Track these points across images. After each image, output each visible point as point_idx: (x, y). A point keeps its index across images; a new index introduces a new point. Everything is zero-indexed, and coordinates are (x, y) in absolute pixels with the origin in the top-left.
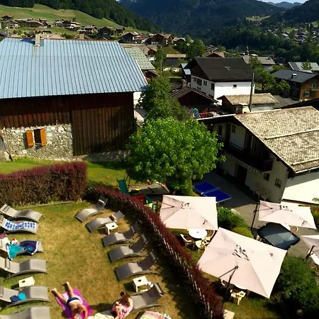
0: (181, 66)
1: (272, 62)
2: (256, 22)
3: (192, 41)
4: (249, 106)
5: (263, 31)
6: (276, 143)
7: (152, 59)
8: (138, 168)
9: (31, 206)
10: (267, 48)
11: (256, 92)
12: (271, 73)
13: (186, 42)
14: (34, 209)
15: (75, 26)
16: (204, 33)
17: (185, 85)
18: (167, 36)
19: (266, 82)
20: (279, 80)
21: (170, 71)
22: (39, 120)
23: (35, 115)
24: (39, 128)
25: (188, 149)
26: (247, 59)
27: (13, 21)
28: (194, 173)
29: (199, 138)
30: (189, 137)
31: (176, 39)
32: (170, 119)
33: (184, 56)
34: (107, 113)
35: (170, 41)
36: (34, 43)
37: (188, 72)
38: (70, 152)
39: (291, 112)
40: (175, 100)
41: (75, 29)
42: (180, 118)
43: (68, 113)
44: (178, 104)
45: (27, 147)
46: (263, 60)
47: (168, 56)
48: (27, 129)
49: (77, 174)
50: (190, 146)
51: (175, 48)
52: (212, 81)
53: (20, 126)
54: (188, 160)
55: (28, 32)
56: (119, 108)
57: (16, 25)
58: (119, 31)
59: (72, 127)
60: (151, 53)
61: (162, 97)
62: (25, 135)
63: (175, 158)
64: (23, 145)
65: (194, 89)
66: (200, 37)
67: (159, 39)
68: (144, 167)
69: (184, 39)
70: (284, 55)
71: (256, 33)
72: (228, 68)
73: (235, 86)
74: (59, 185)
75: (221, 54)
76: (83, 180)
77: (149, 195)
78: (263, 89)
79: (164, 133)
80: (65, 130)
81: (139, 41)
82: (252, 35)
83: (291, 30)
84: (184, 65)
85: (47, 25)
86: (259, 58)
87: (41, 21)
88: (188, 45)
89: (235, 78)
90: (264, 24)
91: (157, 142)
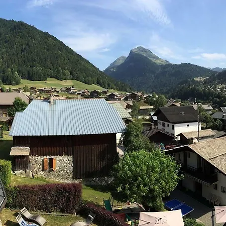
0: (150, 115)
1: (211, 108)
2: (200, 81)
3: (157, 96)
4: (198, 138)
5: (205, 87)
6: (217, 160)
7: (130, 111)
8: (119, 189)
9: (40, 213)
10: (208, 99)
11: (202, 128)
12: (211, 115)
13: (153, 97)
14: (42, 215)
15: (74, 91)
16: (165, 91)
17: (153, 127)
18: (139, 94)
19: (208, 122)
20: (215, 120)
21: (143, 118)
22: (53, 152)
23: (50, 148)
24: (52, 157)
25: (156, 172)
26: (195, 107)
27: (36, 90)
28: (163, 192)
29: (164, 163)
30: (156, 163)
31: (145, 96)
32: (142, 151)
33: (152, 107)
34: (97, 149)
35: (141, 97)
36: (50, 102)
37: (155, 118)
38: (71, 176)
39: (223, 139)
40: (146, 138)
41: (74, 93)
42: (150, 150)
43: (71, 148)
44: (149, 141)
45: (43, 170)
46: (206, 107)
47: (141, 108)
48: (45, 157)
49: (75, 193)
50: (158, 170)
51: (145, 102)
52: (172, 123)
53: (41, 155)
54: (157, 181)
55: (45, 96)
56: (106, 145)
57: (38, 92)
58: (105, 92)
59: (73, 158)
60: (128, 106)
61: (137, 136)
62: (43, 161)
63: (147, 180)
64: (41, 168)
65: (160, 130)
66: (162, 93)
67: (133, 96)
68: (124, 188)
69: (151, 95)
70: (217, 103)
71: (201, 88)
72: (183, 113)
73: (188, 125)
74: (62, 200)
75: (178, 104)
76: (78, 197)
77: (129, 214)
78: (206, 126)
79: (138, 161)
80: (68, 160)
81: (120, 99)
82: (198, 90)
83: (222, 86)
84: (152, 114)
85: (56, 91)
86: (203, 106)
87: (52, 89)
88: (155, 99)
89: (187, 120)
90: (205, 82)
91: (134, 168)
